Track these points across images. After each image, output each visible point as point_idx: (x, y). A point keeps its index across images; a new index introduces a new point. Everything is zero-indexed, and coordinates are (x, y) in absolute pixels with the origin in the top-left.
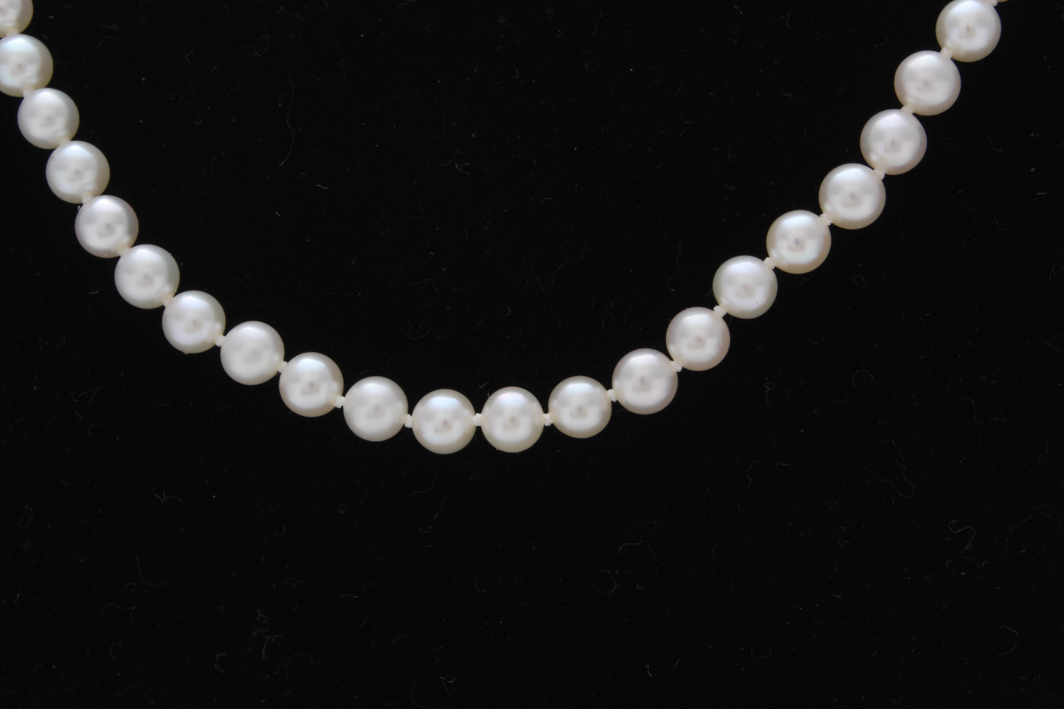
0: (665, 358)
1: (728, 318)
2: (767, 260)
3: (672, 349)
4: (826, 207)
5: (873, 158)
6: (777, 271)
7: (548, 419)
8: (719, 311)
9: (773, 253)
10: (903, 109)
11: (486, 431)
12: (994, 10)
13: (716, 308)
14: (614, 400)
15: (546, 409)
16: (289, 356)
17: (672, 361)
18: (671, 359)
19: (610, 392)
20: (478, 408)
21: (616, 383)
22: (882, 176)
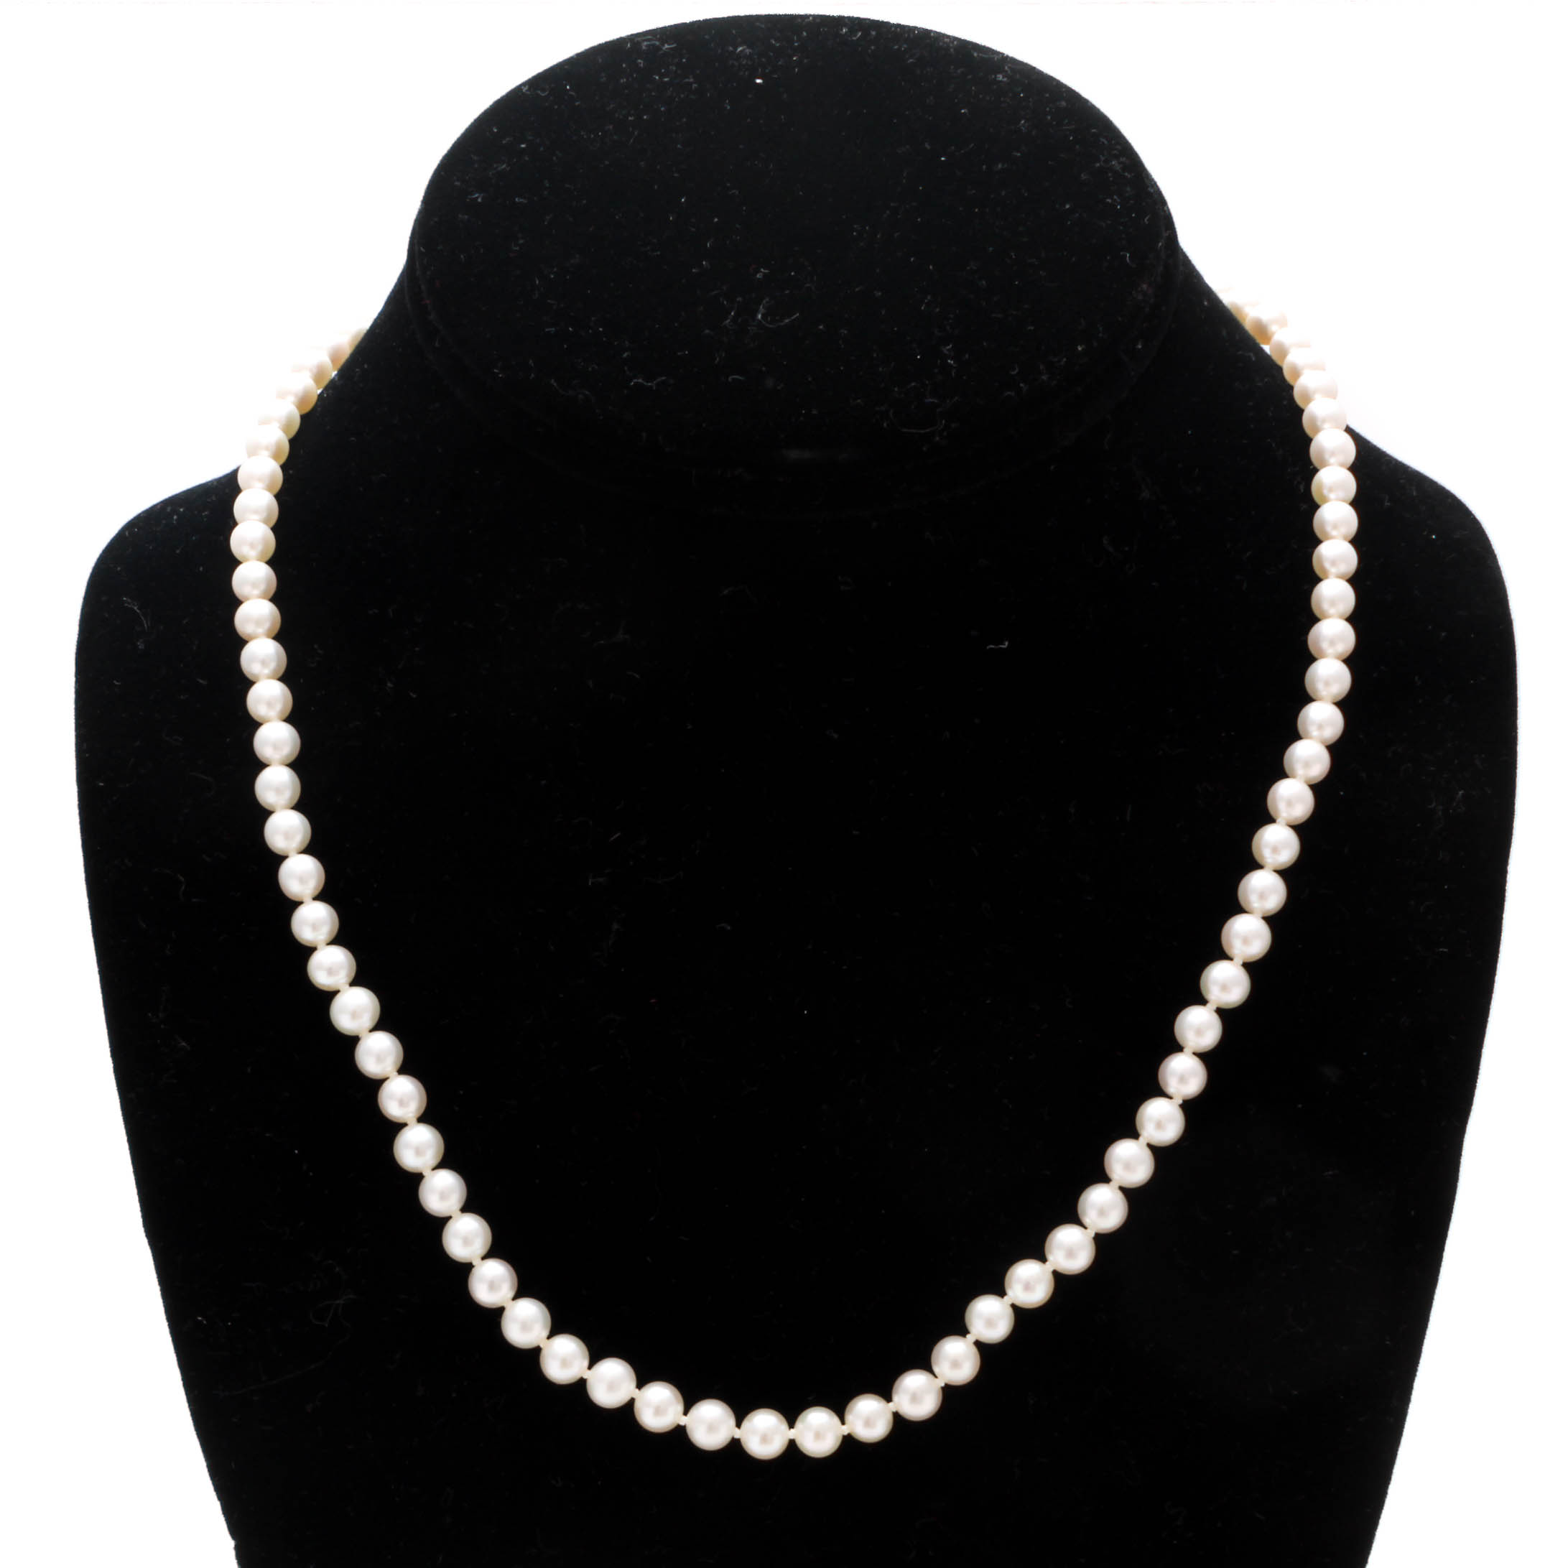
0: (931, 1376)
1: (978, 1344)
2: (1006, 1297)
3: (936, 1369)
4: (1050, 1257)
5: (1087, 1220)
6: (1014, 1306)
7: (845, 1430)
8: (971, 1338)
9: (1010, 1292)
10: (1111, 1183)
11: (799, 1442)
12: (1178, 1107)
13: (968, 1336)
14: (894, 1410)
15: (843, 1423)
16: (640, 1385)
17: (936, 1379)
18: (936, 1377)
19: (891, 1404)
20: (791, 1424)
21: (896, 1398)
22: (1093, 1235)
